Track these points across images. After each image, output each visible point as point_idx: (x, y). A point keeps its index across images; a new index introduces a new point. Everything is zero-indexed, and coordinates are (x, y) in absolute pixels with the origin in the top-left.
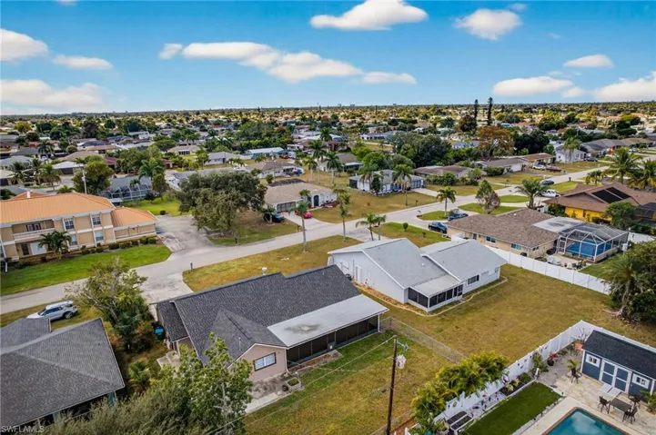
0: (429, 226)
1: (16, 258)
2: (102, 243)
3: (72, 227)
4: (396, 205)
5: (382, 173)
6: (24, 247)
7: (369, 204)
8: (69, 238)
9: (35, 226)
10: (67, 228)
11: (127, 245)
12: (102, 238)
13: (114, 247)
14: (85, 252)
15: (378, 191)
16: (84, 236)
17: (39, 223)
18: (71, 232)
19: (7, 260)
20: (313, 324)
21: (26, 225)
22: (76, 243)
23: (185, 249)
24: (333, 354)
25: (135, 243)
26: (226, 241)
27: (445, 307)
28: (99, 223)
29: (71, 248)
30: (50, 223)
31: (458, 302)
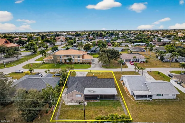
0: (169, 75)
1: (64, 62)
2: (79, 62)
3: (74, 57)
4: (166, 66)
5: (165, 54)
6: (65, 60)
7: (156, 64)
8: (72, 60)
9: (68, 56)
10: (73, 57)
11: (83, 63)
12: (79, 61)
13: (81, 63)
14: (75, 63)
15: (162, 60)
16: (76, 60)
17: (68, 55)
18: (74, 59)
19: (62, 62)
20: (94, 91)
21: (66, 56)
22: (74, 61)
23: (95, 67)
24: (98, 100)
25: (86, 63)
26: (105, 67)
27: (143, 100)
28: (79, 57)
29: (73, 62)
30: (70, 56)
31: (149, 100)
